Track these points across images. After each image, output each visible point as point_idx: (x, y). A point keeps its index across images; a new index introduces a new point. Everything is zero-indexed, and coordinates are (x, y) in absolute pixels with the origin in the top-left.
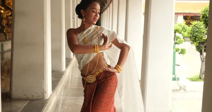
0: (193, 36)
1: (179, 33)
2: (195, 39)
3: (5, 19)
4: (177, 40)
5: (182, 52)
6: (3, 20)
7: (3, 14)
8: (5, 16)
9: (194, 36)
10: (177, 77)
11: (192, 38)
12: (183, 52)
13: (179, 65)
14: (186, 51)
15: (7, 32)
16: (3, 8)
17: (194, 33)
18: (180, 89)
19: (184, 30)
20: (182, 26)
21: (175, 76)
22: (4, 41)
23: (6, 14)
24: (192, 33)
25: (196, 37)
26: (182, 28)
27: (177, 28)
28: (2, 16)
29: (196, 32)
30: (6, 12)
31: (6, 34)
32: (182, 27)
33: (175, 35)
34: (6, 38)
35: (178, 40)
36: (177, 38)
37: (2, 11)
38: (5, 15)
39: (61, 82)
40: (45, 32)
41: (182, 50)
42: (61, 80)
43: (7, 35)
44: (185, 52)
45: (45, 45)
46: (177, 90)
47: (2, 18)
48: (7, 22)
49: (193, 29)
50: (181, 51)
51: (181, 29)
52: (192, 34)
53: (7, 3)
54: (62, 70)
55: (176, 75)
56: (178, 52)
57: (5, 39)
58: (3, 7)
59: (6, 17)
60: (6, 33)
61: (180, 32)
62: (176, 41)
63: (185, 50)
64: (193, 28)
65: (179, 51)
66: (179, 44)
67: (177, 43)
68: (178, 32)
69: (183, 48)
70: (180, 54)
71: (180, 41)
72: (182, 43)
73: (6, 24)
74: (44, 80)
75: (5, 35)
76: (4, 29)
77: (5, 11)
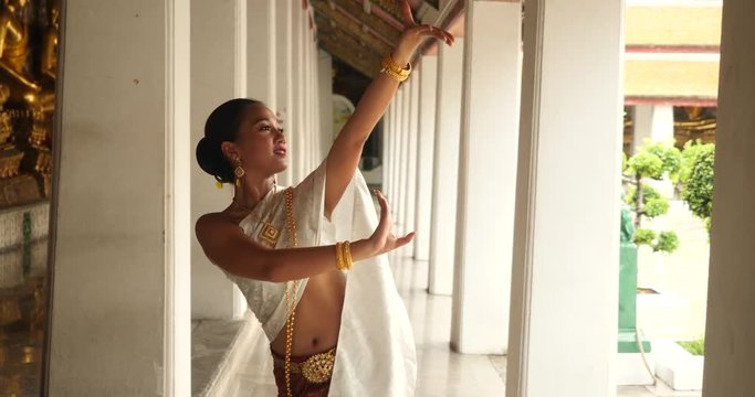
0: (696, 196)
1: (655, 178)
2: (704, 204)
3: (39, 123)
4: (645, 202)
5: (663, 244)
6: (34, 127)
7: (33, 105)
8: (39, 114)
9: (702, 197)
10: (641, 339)
11: (694, 203)
12: (666, 243)
13: (654, 292)
14: (679, 239)
15: (45, 171)
16: (33, 86)
17: (700, 185)
18: (654, 384)
19: (671, 168)
20: (661, 152)
21: (636, 336)
22: (34, 202)
23: (44, 105)
24: (695, 185)
25: (708, 200)
26: (664, 161)
27: (647, 162)
28: (31, 113)
29: (707, 180)
30: (43, 101)
31: (43, 179)
32: (664, 158)
33: (638, 185)
34: (42, 191)
35: (648, 204)
36: (645, 196)
37: (31, 98)
38: (42, 109)
39: (226, 361)
40: (169, 196)
41: (663, 236)
42: (229, 354)
43: (46, 181)
44: (674, 243)
45: (169, 242)
46: (644, 386)
47: (31, 120)
48: (47, 136)
49: (698, 171)
50: (662, 240)
51: (659, 163)
52: (693, 187)
53: (50, 66)
54: (235, 315)
55: (639, 333)
56: (649, 243)
57: (38, 195)
58: (32, 82)
59: (43, 117)
60: (44, 175)
61: (654, 175)
62: (642, 206)
63: (675, 236)
64: (698, 167)
65: (655, 242)
66: (652, 216)
67: (645, 213)
68: (649, 173)
69: (667, 230)
70: (656, 250)
71: (655, 206)
72: (662, 212)
73: (43, 143)
74: (161, 364)
75: (40, 180)
76: (36, 159)
77: (39, 94)
